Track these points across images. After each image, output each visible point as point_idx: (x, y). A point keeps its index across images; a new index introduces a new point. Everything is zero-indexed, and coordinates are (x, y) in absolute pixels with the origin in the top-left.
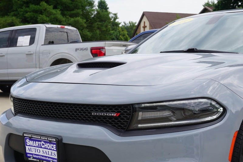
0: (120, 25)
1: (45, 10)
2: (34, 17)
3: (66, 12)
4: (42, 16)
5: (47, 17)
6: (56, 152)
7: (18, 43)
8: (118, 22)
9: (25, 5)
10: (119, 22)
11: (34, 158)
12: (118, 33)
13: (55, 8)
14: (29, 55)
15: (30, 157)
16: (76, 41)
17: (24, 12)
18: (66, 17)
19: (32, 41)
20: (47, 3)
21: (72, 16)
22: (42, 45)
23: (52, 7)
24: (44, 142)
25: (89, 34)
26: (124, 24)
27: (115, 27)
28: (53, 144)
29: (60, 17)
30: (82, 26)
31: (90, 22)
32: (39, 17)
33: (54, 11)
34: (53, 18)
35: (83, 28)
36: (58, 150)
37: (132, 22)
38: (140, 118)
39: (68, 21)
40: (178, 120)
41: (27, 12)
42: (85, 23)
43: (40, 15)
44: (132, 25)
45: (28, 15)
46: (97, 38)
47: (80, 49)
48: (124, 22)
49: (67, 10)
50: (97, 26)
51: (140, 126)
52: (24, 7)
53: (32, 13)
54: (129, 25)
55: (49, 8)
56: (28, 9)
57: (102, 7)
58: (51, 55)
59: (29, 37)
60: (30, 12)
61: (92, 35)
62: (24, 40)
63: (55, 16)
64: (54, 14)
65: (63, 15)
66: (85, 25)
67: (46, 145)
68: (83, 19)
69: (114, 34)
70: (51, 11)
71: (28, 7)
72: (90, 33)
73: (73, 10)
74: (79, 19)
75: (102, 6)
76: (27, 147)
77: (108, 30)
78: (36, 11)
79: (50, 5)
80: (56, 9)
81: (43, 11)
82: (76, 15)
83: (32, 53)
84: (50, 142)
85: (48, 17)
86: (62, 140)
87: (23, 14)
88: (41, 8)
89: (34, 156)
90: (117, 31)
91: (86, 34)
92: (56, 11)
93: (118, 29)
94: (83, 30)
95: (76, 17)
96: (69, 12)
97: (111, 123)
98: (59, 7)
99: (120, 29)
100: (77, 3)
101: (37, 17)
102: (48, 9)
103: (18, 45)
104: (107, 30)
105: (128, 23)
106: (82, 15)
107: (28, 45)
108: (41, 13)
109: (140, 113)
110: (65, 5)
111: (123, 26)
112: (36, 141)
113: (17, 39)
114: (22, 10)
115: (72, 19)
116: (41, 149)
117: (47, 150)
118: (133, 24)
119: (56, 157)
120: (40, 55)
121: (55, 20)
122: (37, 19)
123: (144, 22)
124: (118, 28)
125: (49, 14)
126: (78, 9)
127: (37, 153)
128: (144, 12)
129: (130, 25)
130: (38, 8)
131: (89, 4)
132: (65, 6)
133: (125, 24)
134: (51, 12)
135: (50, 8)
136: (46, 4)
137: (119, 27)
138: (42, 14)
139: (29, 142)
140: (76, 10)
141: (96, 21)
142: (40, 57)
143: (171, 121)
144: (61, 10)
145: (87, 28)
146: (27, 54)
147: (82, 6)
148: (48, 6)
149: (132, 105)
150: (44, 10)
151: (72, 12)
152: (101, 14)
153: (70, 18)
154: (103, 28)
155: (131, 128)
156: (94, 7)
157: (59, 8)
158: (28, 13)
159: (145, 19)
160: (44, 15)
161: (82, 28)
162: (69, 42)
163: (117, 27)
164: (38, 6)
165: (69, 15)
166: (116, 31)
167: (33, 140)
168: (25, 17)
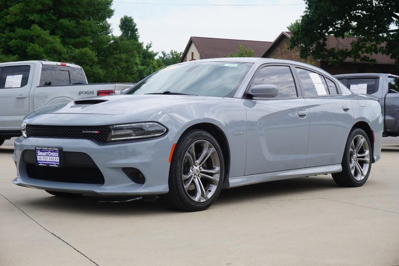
0: (156, 58)
1: (38, 36)
2: (22, 45)
3: (68, 40)
4: (33, 45)
5: (41, 47)
6: (58, 158)
7: (6, 83)
8: (152, 51)
9: (8, 28)
10: (155, 52)
11: (43, 164)
12: (152, 69)
13: (52, 33)
14: (21, 98)
15: (40, 163)
16: (80, 82)
17: (6, 39)
18: (68, 47)
19: (24, 82)
20: (41, 27)
21: (76, 46)
22: (37, 87)
23: (48, 32)
24: (51, 152)
25: (101, 72)
26: (162, 55)
27: (148, 60)
28: (57, 152)
29: (59, 46)
30: (91, 60)
31: (103, 55)
32: (30, 47)
33: (51, 38)
34: (49, 48)
35: (94, 63)
36: (60, 156)
37: (175, 52)
38: (112, 134)
39: (72, 53)
40: (136, 136)
41: (11, 39)
42: (96, 56)
43: (31, 44)
44: (175, 57)
45: (12, 43)
46: (113, 79)
47: (84, 93)
48: (163, 53)
49: (70, 37)
50: (113, 61)
51: (112, 139)
52: (7, 32)
53: (18, 40)
54: (171, 57)
55: (43, 34)
56: (12, 34)
57: (127, 28)
58: (49, 99)
59: (21, 76)
60: (16, 39)
61: (106, 74)
62: (13, 81)
63: (52, 45)
64: (52, 43)
65: (64, 43)
66: (96, 59)
67: (52, 154)
68: (93, 50)
69: (146, 71)
70: (47, 38)
71: (14, 31)
72: (103, 71)
73: (78, 37)
74: (87, 50)
75: (126, 26)
76: (38, 157)
77: (130, 66)
78: (24, 38)
79: (45, 30)
80: (54, 35)
81: (35, 38)
82: (84, 45)
83: (25, 96)
84: (55, 151)
85: (43, 46)
86: (62, 149)
87: (5, 42)
88: (33, 33)
89: (43, 162)
90: (150, 67)
91: (97, 72)
92: (54, 39)
93: (152, 64)
94: (92, 65)
95: (83, 48)
96: (73, 40)
97: (94, 138)
98: (58, 32)
99: (155, 63)
100: (85, 27)
101: (26, 47)
102: (43, 36)
103: (6, 86)
104: (128, 66)
105: (170, 53)
106: (91, 44)
107: (20, 86)
108: (32, 40)
109: (113, 131)
110: (68, 29)
111: (160, 58)
112: (44, 152)
113: (5, 79)
114: (4, 35)
115: (77, 51)
116: (48, 157)
117: (52, 157)
118: (177, 55)
119: (58, 161)
120: (35, 99)
121: (52, 51)
122: (27, 48)
123: (193, 53)
124: (152, 62)
125: (44, 43)
126: (86, 35)
127: (45, 160)
128: (191, 38)
129: (173, 57)
130: (28, 33)
131: (103, 29)
132: (66, 31)
133: (164, 54)
134: (46, 40)
135: (45, 34)
136: (39, 28)
137: (153, 59)
138: (33, 43)
139: (39, 153)
140: (84, 37)
141: (111, 53)
142: (35, 102)
143: (132, 136)
144: (61, 37)
145: (98, 63)
146: (17, 98)
147: (92, 32)
148: (42, 32)
149: (108, 126)
150: (36, 36)
151: (77, 40)
152: (120, 43)
153: (73, 48)
154: (123, 63)
155: (108, 140)
156: (109, 33)
157: (58, 34)
158: (13, 40)
159: (193, 48)
160: (36, 44)
161: (91, 64)
162: (71, 84)
163: (151, 60)
164: (28, 31)
165: (72, 45)
166: (148, 66)
167: (43, 152)
168: (8, 45)
